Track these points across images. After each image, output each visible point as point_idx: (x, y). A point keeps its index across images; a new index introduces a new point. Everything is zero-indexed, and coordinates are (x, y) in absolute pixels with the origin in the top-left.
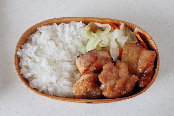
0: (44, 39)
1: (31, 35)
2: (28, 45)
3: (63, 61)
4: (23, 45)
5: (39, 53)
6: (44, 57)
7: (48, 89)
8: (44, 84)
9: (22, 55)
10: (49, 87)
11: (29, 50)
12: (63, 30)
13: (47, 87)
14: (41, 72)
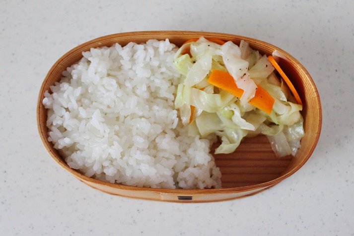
0: (96, 73)
1: (70, 67)
2: (65, 86)
3: (133, 116)
4: (55, 85)
5: (86, 101)
6: (96, 108)
7: (105, 171)
8: (95, 161)
9: (52, 104)
10: (108, 167)
11: (65, 95)
12: (133, 56)
13: (103, 167)
14: (90, 138)
